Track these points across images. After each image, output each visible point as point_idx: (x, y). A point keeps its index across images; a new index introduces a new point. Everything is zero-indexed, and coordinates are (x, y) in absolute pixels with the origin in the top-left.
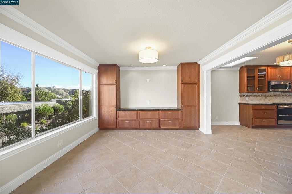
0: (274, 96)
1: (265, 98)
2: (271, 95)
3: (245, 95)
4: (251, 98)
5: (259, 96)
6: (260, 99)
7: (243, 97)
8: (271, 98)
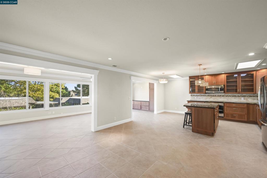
3: (194, 95)
4: (199, 97)
5: (206, 96)
8: (215, 97)
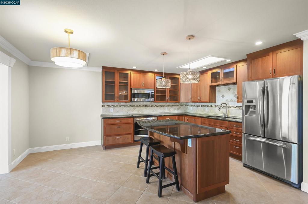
0: (143, 106)
1: (133, 108)
2: (140, 105)
3: (109, 106)
4: (117, 109)
5: (127, 106)
6: (129, 110)
7: (107, 108)
8: (140, 108)
